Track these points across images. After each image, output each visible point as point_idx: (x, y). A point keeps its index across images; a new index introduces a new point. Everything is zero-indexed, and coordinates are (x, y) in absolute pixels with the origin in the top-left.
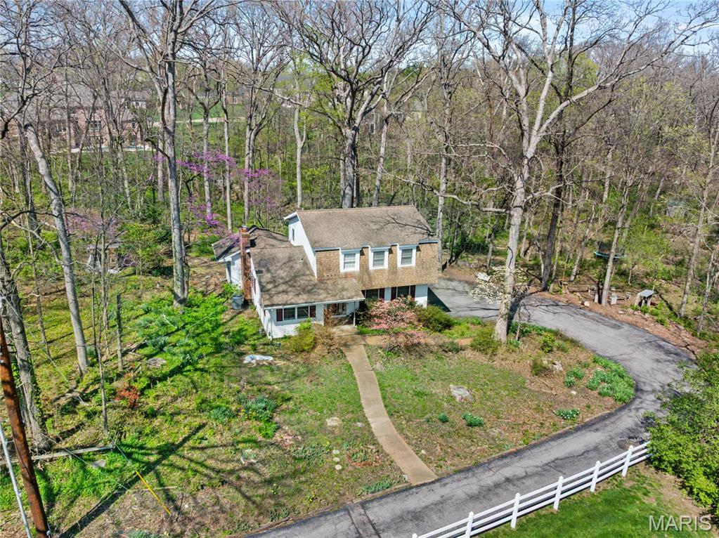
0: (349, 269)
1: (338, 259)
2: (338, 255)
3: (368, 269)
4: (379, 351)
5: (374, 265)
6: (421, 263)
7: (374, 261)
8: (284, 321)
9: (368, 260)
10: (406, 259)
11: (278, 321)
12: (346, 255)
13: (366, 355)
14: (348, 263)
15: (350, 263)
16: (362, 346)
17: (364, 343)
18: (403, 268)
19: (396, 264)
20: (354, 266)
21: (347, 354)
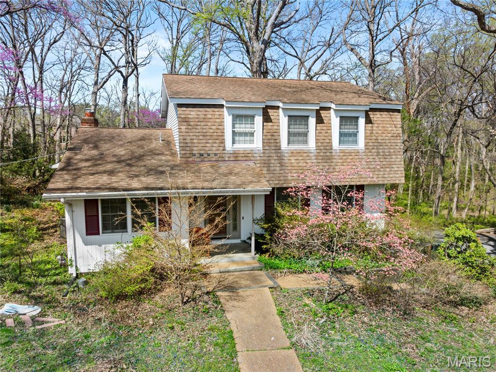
0: (242, 146)
1: (221, 124)
2: (221, 117)
3: (278, 148)
4: (307, 301)
5: (289, 143)
6: (373, 144)
7: (289, 134)
8: (102, 236)
9: (277, 132)
10: (347, 136)
11: (88, 234)
12: (237, 118)
13: (274, 310)
14: (241, 134)
15: (246, 134)
16: (267, 290)
17: (270, 283)
18: (342, 151)
19: (330, 143)
20: (252, 142)
21: (228, 306)
